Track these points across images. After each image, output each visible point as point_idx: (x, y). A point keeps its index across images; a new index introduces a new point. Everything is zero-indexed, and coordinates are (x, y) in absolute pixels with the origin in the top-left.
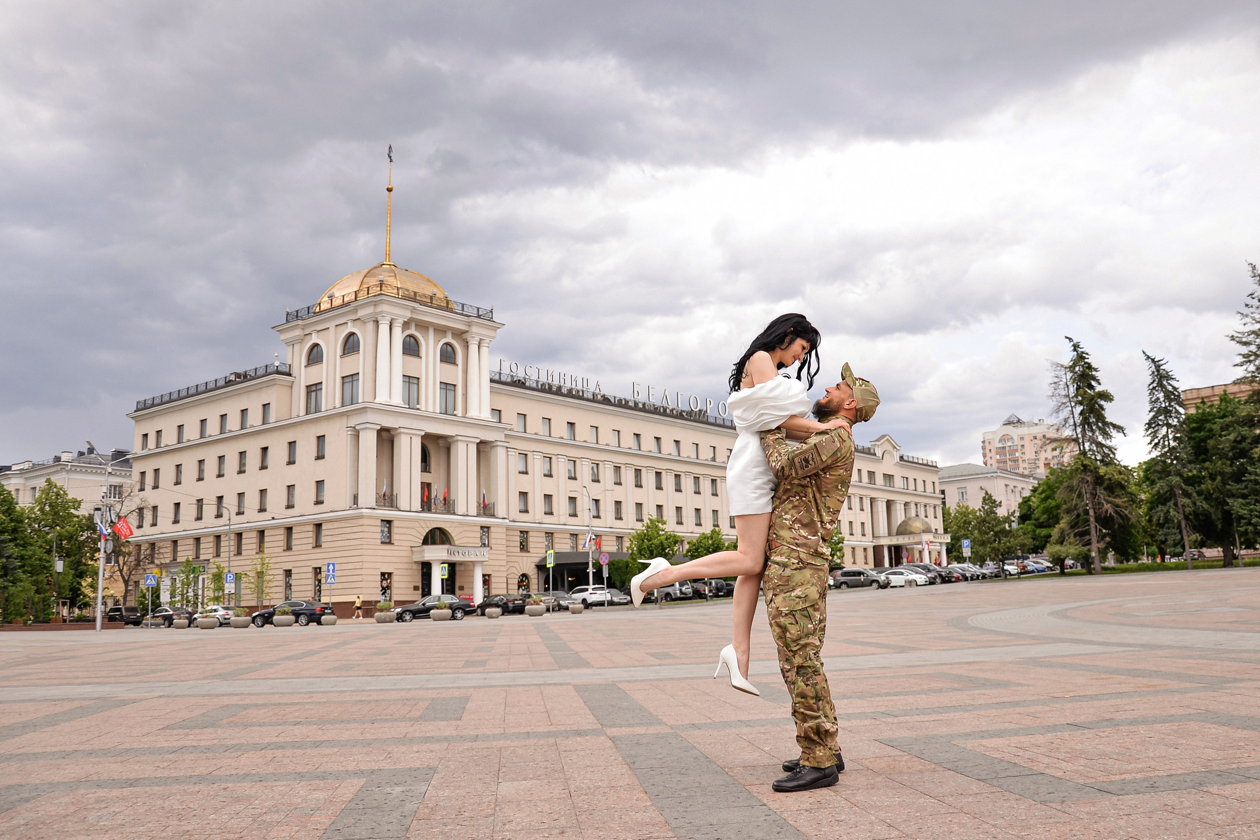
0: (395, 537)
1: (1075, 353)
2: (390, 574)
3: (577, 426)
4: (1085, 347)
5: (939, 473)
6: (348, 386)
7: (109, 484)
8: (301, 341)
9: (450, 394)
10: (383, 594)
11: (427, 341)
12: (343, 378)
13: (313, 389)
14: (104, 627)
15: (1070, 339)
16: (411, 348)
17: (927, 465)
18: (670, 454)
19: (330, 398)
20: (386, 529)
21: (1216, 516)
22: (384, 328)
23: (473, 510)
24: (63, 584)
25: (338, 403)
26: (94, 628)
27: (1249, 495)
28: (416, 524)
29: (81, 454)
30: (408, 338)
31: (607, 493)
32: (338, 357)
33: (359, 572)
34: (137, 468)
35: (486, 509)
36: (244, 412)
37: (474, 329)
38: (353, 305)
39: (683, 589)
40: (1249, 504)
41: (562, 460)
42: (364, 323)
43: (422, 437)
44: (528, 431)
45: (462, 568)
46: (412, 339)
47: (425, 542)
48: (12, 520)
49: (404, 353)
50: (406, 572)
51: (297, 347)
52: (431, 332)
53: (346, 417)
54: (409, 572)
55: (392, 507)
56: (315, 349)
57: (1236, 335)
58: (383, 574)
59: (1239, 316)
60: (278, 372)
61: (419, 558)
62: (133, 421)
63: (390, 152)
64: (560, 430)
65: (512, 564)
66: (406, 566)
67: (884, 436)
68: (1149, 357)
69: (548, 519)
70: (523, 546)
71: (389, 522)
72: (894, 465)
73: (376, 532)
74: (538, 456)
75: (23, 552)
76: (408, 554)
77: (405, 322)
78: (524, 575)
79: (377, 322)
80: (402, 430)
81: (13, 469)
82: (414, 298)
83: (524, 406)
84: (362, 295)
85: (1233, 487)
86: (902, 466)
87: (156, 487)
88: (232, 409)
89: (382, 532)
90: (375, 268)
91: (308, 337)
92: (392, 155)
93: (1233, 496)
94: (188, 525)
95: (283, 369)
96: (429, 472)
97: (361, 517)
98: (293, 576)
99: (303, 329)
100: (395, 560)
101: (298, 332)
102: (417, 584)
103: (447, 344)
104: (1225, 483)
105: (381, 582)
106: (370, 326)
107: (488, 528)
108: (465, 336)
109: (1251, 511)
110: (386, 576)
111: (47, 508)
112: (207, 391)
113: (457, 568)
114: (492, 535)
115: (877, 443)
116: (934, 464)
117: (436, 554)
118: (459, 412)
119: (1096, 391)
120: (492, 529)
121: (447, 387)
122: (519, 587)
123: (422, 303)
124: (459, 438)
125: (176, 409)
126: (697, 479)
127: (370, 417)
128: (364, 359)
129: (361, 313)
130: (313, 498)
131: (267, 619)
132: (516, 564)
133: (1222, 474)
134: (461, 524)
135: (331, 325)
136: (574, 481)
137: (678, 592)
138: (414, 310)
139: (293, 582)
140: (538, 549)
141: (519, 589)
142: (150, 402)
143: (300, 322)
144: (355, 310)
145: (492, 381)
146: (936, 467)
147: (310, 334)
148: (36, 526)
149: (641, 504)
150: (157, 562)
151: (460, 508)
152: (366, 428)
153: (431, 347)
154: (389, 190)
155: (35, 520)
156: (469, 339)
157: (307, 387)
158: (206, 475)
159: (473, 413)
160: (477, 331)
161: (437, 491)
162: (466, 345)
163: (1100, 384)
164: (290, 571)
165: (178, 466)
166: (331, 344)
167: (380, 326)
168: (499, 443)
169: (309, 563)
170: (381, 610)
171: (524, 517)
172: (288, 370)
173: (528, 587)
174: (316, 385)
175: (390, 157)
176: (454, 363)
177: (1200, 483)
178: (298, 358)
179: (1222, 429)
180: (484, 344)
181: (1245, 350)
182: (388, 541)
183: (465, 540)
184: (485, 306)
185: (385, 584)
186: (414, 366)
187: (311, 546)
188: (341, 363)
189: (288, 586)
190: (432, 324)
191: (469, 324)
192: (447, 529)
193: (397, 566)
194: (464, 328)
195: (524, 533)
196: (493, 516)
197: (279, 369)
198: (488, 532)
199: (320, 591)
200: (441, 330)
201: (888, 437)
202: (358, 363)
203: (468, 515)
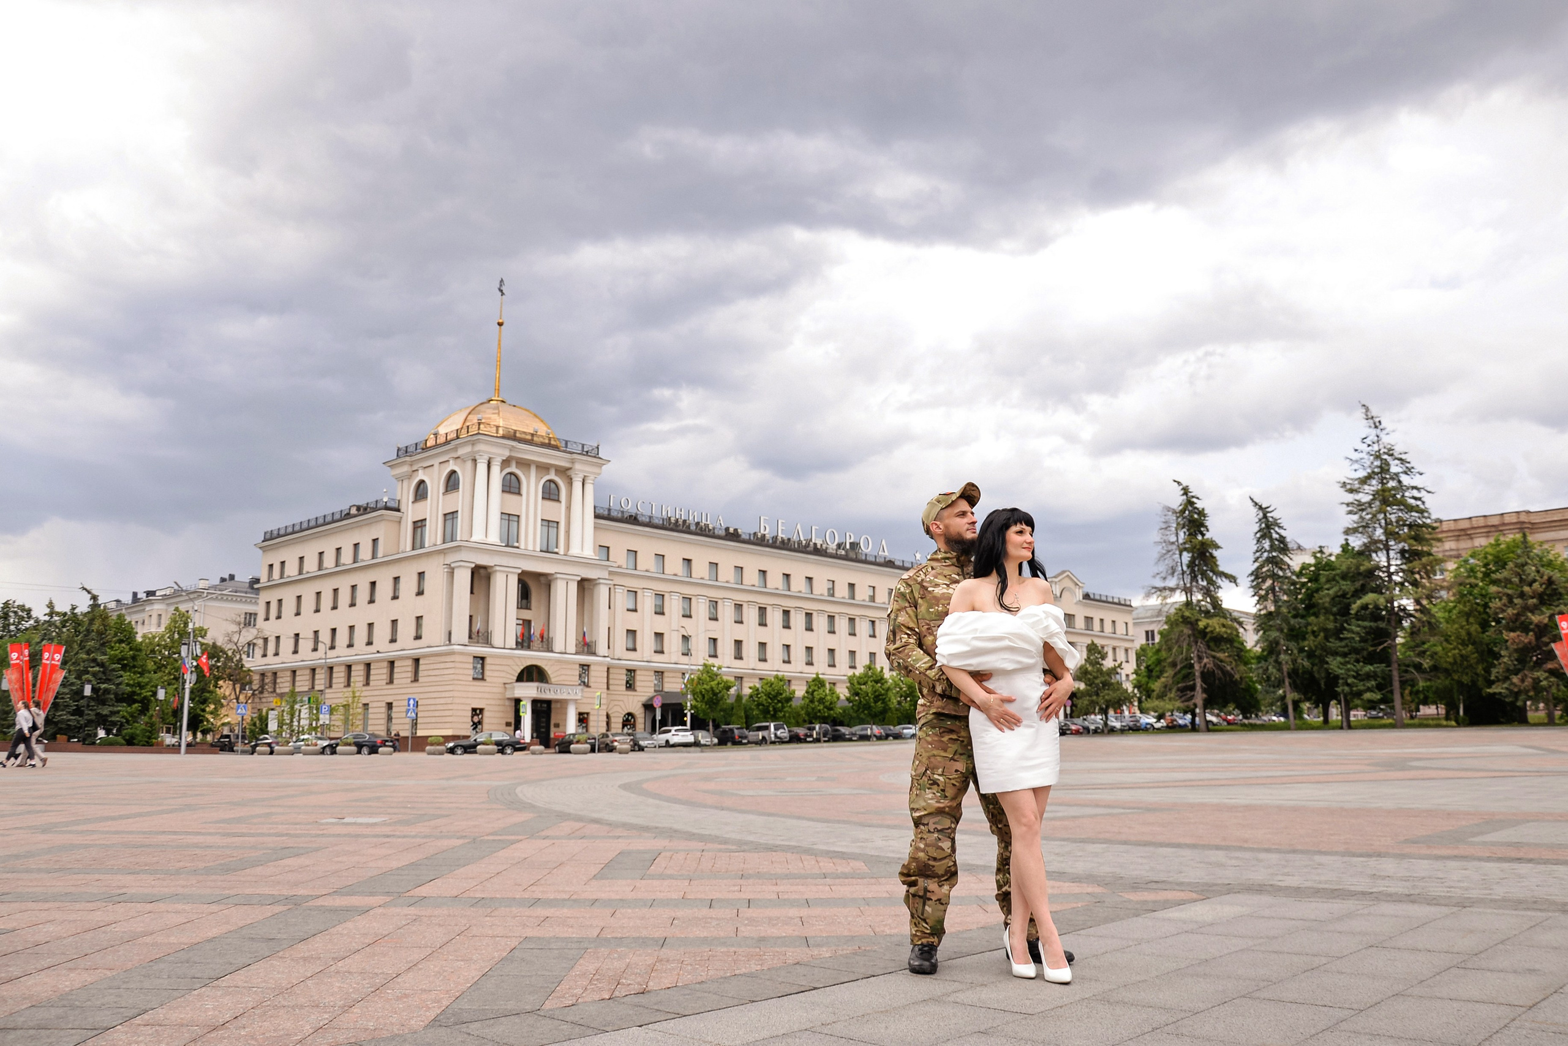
0: (487, 673)
1: (1185, 497)
2: (481, 710)
3: (694, 563)
4: (1194, 491)
5: (1134, 613)
6: (449, 523)
7: (244, 611)
8: (410, 477)
9: (553, 531)
10: (474, 729)
11: (528, 478)
12: (445, 515)
13: (419, 525)
14: (187, 752)
15: (1179, 483)
16: (512, 486)
17: (1119, 604)
18: (800, 592)
19: (433, 535)
20: (479, 666)
21: (1320, 675)
22: (482, 467)
23: (572, 648)
24: (166, 711)
25: (439, 541)
26: (179, 753)
27: (1350, 654)
28: (510, 662)
29: (223, 580)
30: (509, 476)
31: (726, 631)
32: (441, 495)
33: (450, 707)
34: (264, 597)
35: (586, 646)
36: (356, 545)
37: (577, 466)
38: (453, 443)
39: (779, 733)
40: (1348, 662)
41: (675, 597)
42: (464, 461)
43: (519, 575)
44: (638, 568)
45: (559, 705)
46: (513, 477)
47: (520, 679)
48: (131, 649)
49: (503, 491)
50: (496, 708)
51: (405, 483)
52: (533, 469)
53: (443, 556)
54: (501, 708)
55: (487, 643)
56: (422, 486)
57: (1348, 481)
58: (474, 710)
59: (1348, 462)
60: (387, 508)
61: (509, 695)
62: (260, 551)
63: (501, 285)
64: (674, 566)
65: (616, 703)
66: (498, 702)
67: (1064, 572)
68: (1256, 504)
69: (659, 657)
70: (630, 685)
71: (483, 659)
72: (1076, 603)
73: (468, 669)
74: (648, 593)
75: (140, 679)
76: (501, 690)
77: (503, 461)
78: (629, 714)
79: (475, 461)
80: (498, 568)
81: (157, 594)
82: (512, 436)
83: (634, 543)
84: (463, 434)
85: (1333, 644)
86: (1085, 605)
87: (279, 617)
88: (346, 542)
89: (475, 668)
90: (482, 404)
91: (416, 473)
92: (503, 288)
93: (1335, 654)
94: (307, 656)
95: (391, 504)
96: (530, 609)
97: (452, 653)
98: (394, 709)
99: (411, 465)
100: (486, 696)
101: (405, 469)
102: (509, 720)
103: (550, 481)
104: (1326, 638)
105: (472, 717)
106: (469, 464)
107: (588, 666)
108: (569, 473)
109: (1348, 670)
110: (478, 712)
111: (176, 636)
112: (325, 524)
113: (553, 706)
114: (592, 673)
115: (1054, 580)
116: (1128, 603)
117: (529, 691)
118: (561, 550)
119: (1205, 537)
120: (592, 668)
121: (548, 523)
122: (624, 726)
123: (520, 440)
124: (558, 576)
125: (298, 540)
126: (831, 618)
127: (463, 555)
128: (463, 497)
129: (461, 452)
130: (413, 634)
131: (373, 750)
132: (621, 703)
133: (1325, 630)
134: (559, 661)
135: (435, 462)
136: (689, 619)
137: (773, 736)
138: (512, 449)
139: (393, 715)
140: (646, 688)
141: (623, 728)
142: (275, 533)
143: (408, 459)
144: (455, 449)
145: (597, 516)
146: (1131, 606)
147: (417, 470)
148: (167, 653)
149: (765, 644)
150: (278, 691)
151: (558, 645)
152: (460, 566)
153: (532, 485)
154: (500, 324)
155: (165, 647)
156: (573, 476)
157: (414, 522)
158: (322, 607)
159: (575, 550)
160: (580, 469)
161: (536, 629)
162: (570, 482)
163: (1208, 530)
164: (391, 703)
165: (299, 597)
166: (435, 482)
167: (478, 465)
168: (601, 581)
169: (381, 698)
170: (432, 744)
171: (631, 655)
172: (397, 506)
173: (634, 726)
174: (453, 513)
175: (501, 291)
176: (558, 501)
177: (1304, 639)
178: (406, 494)
179: (1328, 581)
180: (588, 481)
181: (1350, 498)
182: (481, 678)
183: (563, 678)
184: (591, 443)
185: (476, 719)
186: (513, 504)
187: (409, 680)
188: (443, 500)
189: (390, 719)
190: (534, 462)
191: (573, 461)
192: (543, 667)
193: (489, 702)
194: (567, 465)
195: (631, 672)
196: (594, 654)
197: (388, 504)
198: (588, 670)
199: (416, 724)
200: (543, 468)
201: (1068, 573)
202: (457, 501)
203: (565, 653)
